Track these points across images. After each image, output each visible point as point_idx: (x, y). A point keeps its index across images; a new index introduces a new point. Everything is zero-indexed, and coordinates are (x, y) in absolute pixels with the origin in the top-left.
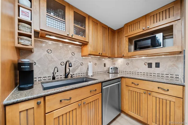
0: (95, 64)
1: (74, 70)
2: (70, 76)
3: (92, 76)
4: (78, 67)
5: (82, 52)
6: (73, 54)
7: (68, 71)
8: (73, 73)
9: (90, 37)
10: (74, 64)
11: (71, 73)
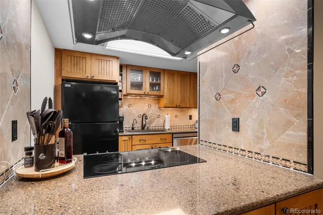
0: (176, 116)
1: (151, 122)
2: (146, 128)
3: (169, 129)
4: (154, 119)
5: (159, 103)
6: (150, 106)
7: (144, 123)
8: (149, 125)
9: (166, 90)
10: (151, 117)
11: (147, 125)
